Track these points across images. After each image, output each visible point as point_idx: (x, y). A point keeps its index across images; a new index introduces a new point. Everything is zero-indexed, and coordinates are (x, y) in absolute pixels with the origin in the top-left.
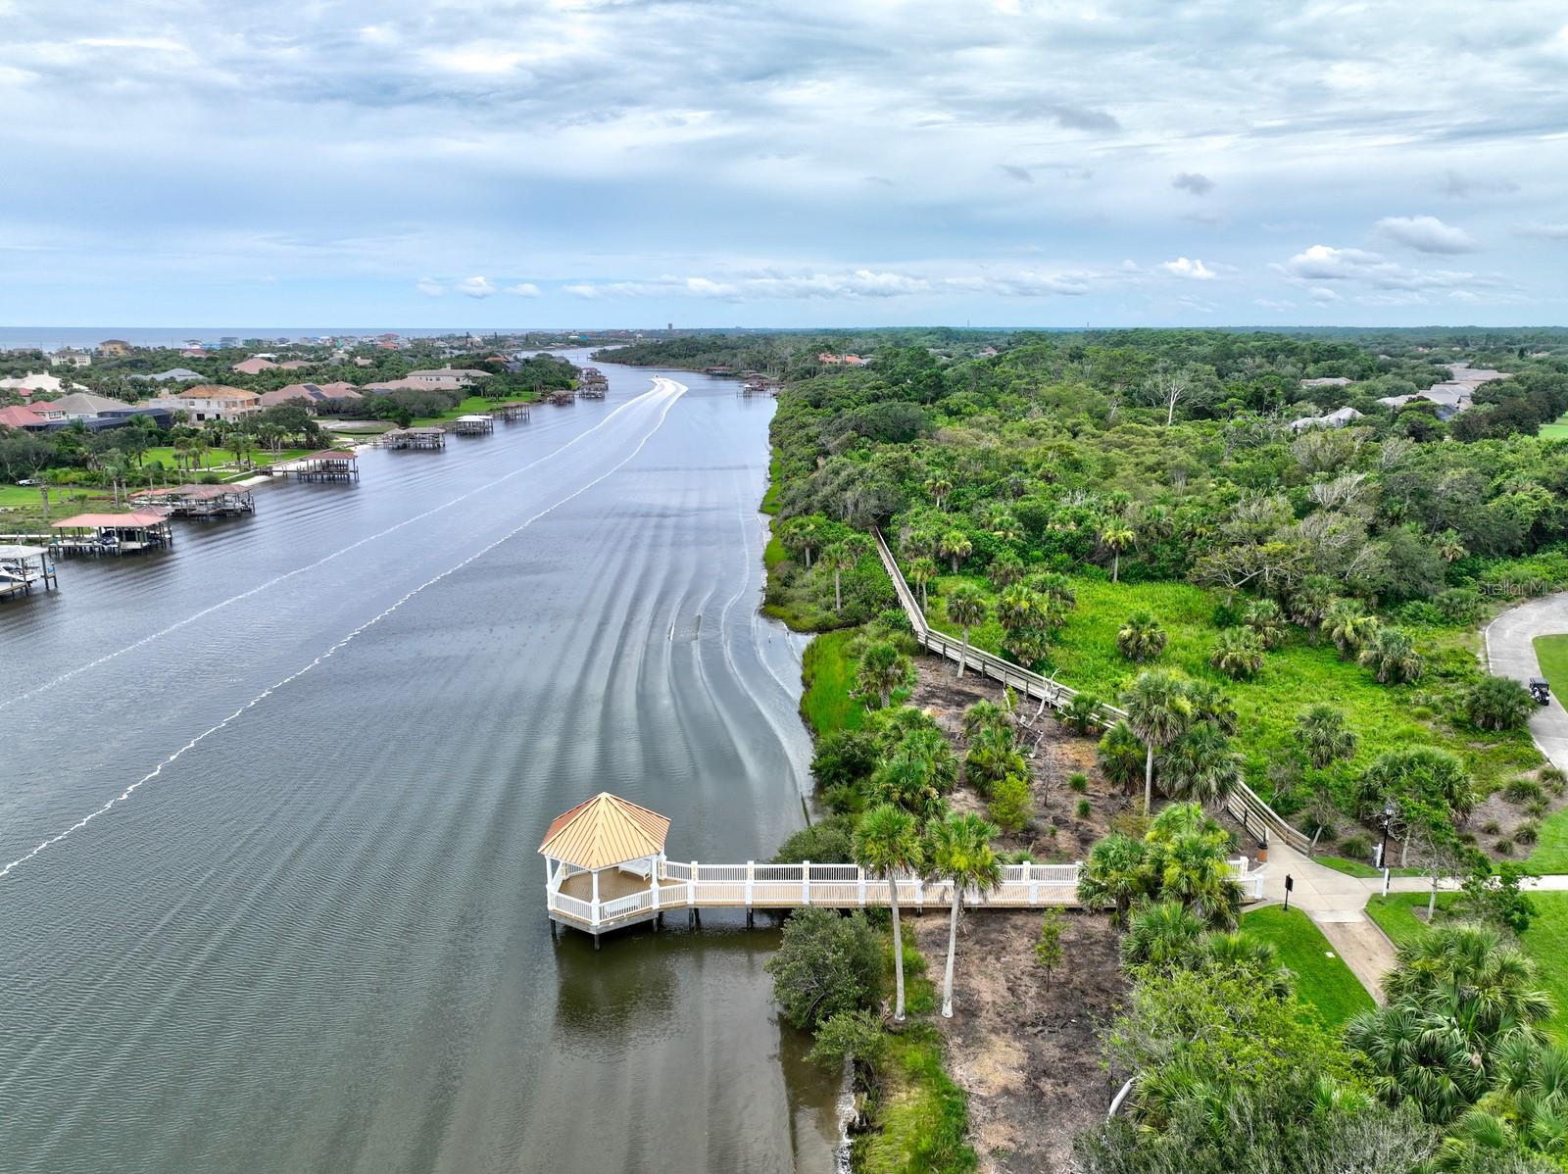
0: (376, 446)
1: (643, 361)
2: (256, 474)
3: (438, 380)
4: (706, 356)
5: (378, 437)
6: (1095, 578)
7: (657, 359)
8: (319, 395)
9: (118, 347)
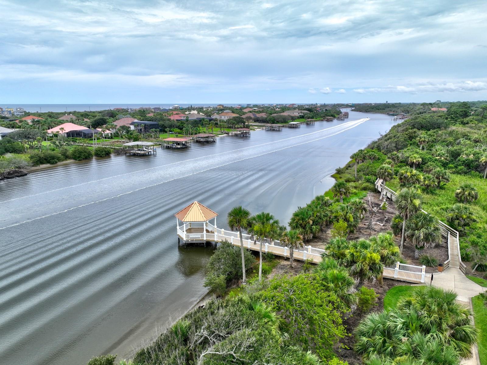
0: (263, 129)
1: (367, 111)
2: (225, 134)
3: (293, 113)
4: (389, 109)
5: (264, 127)
6: (475, 176)
7: (372, 110)
8: (256, 116)
9: (221, 106)
